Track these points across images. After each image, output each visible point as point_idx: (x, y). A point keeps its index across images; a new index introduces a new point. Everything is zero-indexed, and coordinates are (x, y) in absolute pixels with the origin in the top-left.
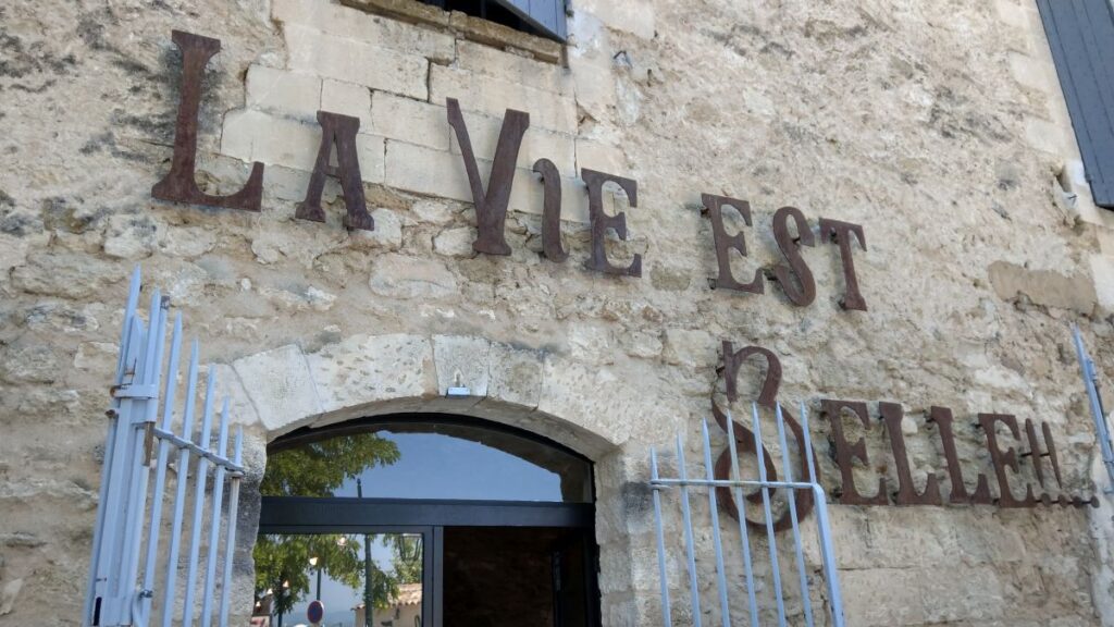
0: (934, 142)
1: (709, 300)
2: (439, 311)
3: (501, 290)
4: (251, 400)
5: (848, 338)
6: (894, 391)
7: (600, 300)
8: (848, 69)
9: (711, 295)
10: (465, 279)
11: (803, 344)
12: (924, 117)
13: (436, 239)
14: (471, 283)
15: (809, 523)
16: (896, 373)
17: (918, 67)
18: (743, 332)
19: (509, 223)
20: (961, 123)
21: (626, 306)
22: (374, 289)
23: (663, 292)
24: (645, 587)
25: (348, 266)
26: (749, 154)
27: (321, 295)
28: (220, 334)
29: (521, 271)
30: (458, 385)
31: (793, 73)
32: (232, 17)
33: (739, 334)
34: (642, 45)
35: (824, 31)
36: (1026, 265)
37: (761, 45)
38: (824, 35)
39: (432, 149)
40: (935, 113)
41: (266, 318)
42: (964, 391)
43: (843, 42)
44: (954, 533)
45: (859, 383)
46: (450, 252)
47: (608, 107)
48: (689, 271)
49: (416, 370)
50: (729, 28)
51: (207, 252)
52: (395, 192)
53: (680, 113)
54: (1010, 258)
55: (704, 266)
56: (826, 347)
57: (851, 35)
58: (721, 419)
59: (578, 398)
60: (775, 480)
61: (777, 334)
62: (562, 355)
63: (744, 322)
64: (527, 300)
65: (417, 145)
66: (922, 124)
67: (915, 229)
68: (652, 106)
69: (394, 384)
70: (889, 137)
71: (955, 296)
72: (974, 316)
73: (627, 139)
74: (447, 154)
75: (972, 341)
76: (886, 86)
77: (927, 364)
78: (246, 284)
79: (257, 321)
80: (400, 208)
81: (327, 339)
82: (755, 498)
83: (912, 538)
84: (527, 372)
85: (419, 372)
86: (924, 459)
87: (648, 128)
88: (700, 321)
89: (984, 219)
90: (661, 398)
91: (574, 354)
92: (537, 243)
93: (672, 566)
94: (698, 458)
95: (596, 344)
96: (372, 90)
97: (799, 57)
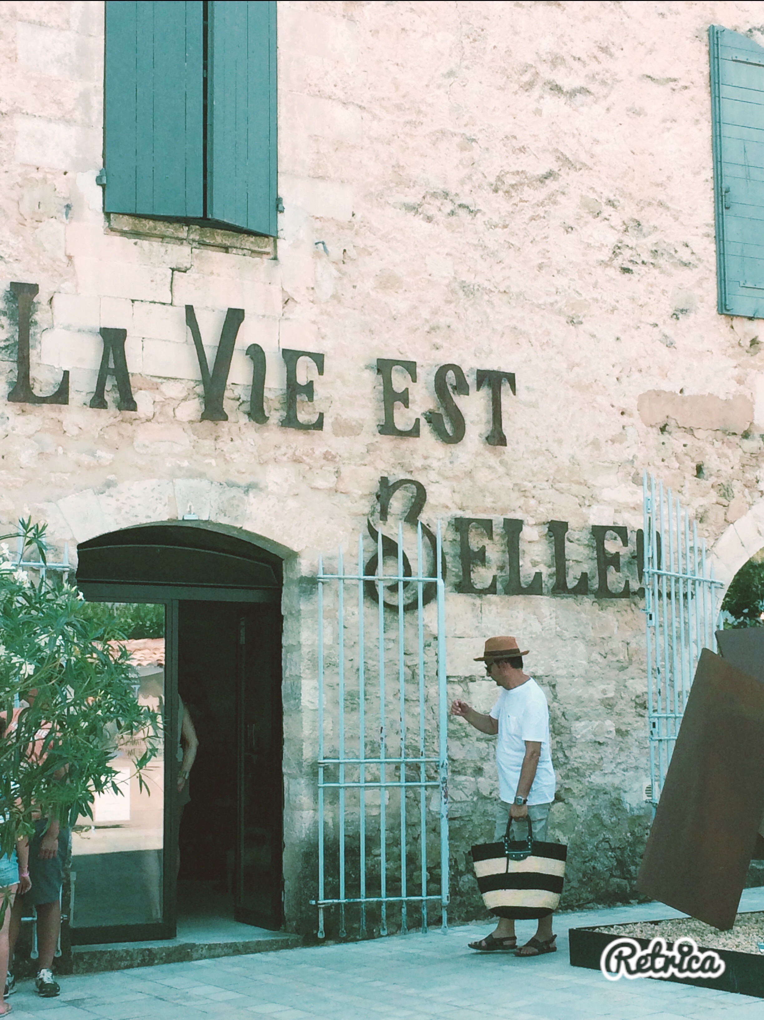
0: (610, 280)
1: (377, 442)
2: (178, 462)
3: (220, 445)
4: (68, 525)
5: (490, 467)
6: (524, 508)
7: (292, 448)
8: (533, 219)
9: (380, 438)
10: (195, 438)
11: (450, 474)
12: (605, 255)
13: (176, 410)
14: (200, 440)
15: (432, 606)
16: (527, 494)
17: (610, 203)
18: (402, 465)
19: (227, 394)
20: (646, 257)
21: (310, 451)
22: (137, 449)
23: (341, 438)
24: (310, 643)
25: (120, 434)
26: (425, 314)
27: (105, 455)
28: (47, 484)
29: (235, 428)
30: (190, 513)
31: (476, 233)
32: (41, 257)
33: (399, 467)
34: (340, 227)
35: (514, 182)
36: (681, 391)
37: (449, 207)
38: (512, 186)
39: (174, 342)
40: (616, 251)
41: (73, 473)
42: (590, 506)
43: (531, 191)
44: (554, 615)
45: (493, 502)
46: (186, 419)
47: (307, 288)
48: (363, 420)
49: (163, 503)
50: (421, 197)
51: (37, 431)
52: (149, 378)
53: (368, 285)
54: (666, 386)
55: (375, 415)
56: (469, 474)
57: (542, 182)
58: (373, 533)
59: (271, 520)
60: (410, 576)
61: (429, 466)
62: (261, 490)
63: (403, 458)
64: (238, 451)
65: (165, 341)
66: (602, 263)
67: (571, 367)
68: (345, 281)
69: (150, 513)
70: (561, 282)
71: (599, 425)
72: (613, 441)
73: (322, 314)
74: (185, 345)
75: (606, 464)
76: (569, 229)
77: (558, 486)
78: (60, 450)
79: (69, 474)
80: (151, 389)
81: (109, 484)
82: (393, 588)
83: (517, 617)
84: (235, 502)
85: (165, 505)
86: (539, 560)
87: (339, 302)
88: (369, 459)
89: (646, 351)
90: (331, 518)
91: (269, 489)
92: (246, 407)
93: (329, 630)
94: (355, 561)
95: (286, 480)
96: (133, 301)
97: (484, 214)
